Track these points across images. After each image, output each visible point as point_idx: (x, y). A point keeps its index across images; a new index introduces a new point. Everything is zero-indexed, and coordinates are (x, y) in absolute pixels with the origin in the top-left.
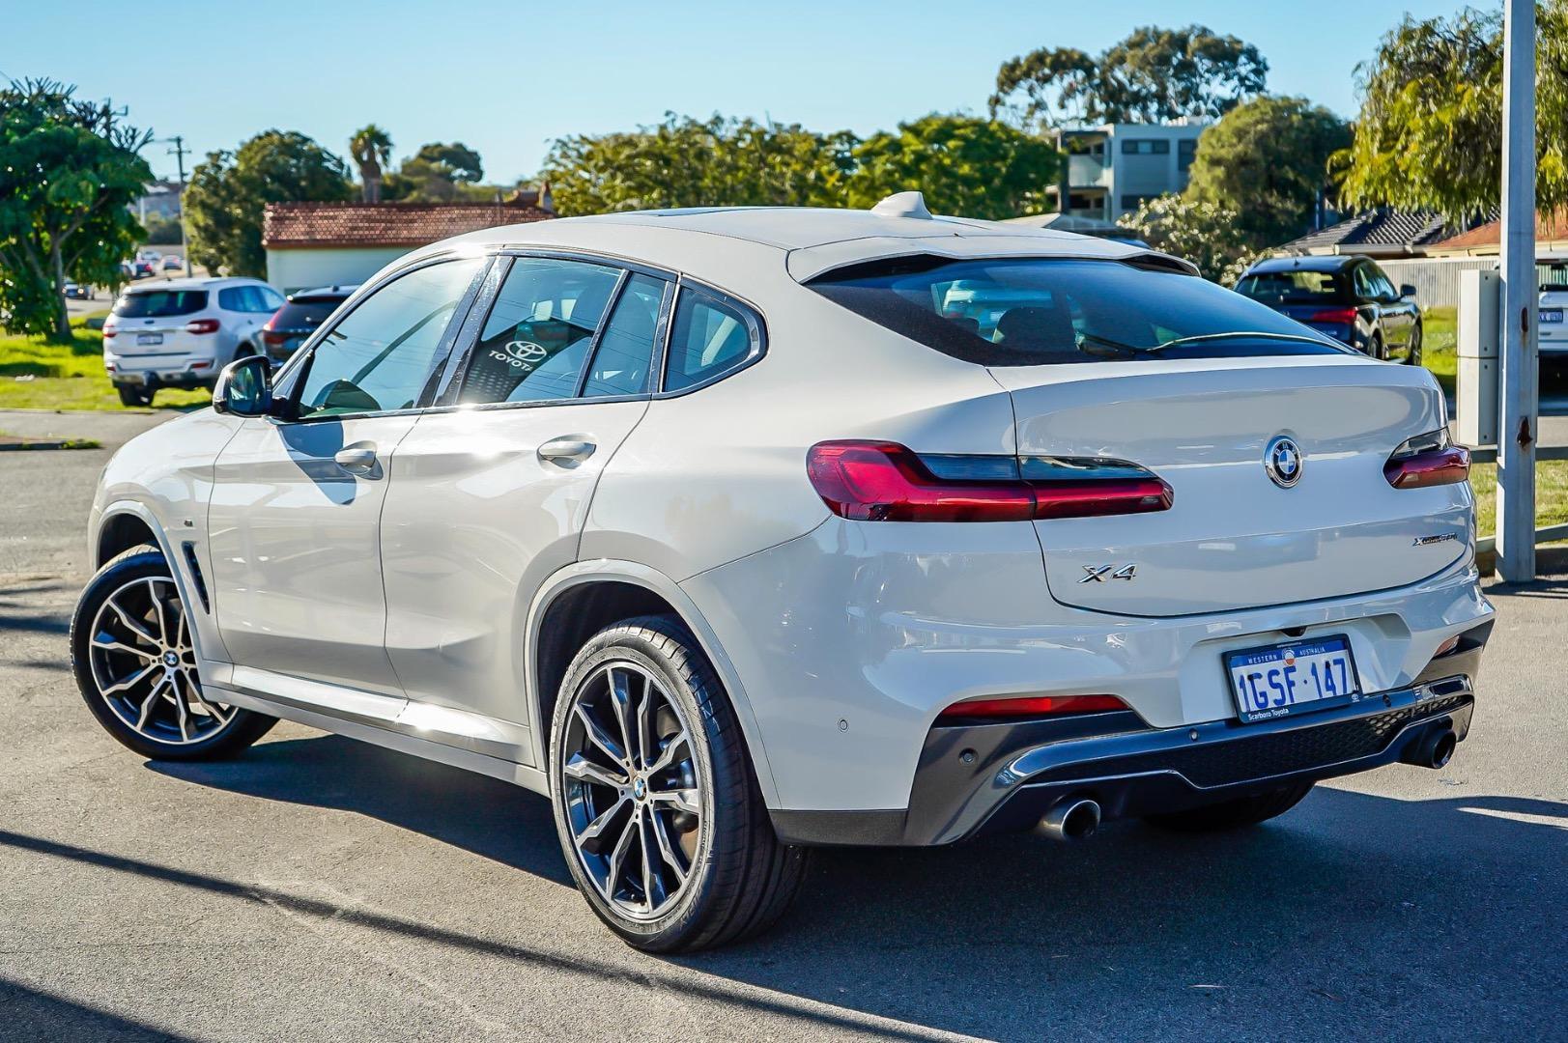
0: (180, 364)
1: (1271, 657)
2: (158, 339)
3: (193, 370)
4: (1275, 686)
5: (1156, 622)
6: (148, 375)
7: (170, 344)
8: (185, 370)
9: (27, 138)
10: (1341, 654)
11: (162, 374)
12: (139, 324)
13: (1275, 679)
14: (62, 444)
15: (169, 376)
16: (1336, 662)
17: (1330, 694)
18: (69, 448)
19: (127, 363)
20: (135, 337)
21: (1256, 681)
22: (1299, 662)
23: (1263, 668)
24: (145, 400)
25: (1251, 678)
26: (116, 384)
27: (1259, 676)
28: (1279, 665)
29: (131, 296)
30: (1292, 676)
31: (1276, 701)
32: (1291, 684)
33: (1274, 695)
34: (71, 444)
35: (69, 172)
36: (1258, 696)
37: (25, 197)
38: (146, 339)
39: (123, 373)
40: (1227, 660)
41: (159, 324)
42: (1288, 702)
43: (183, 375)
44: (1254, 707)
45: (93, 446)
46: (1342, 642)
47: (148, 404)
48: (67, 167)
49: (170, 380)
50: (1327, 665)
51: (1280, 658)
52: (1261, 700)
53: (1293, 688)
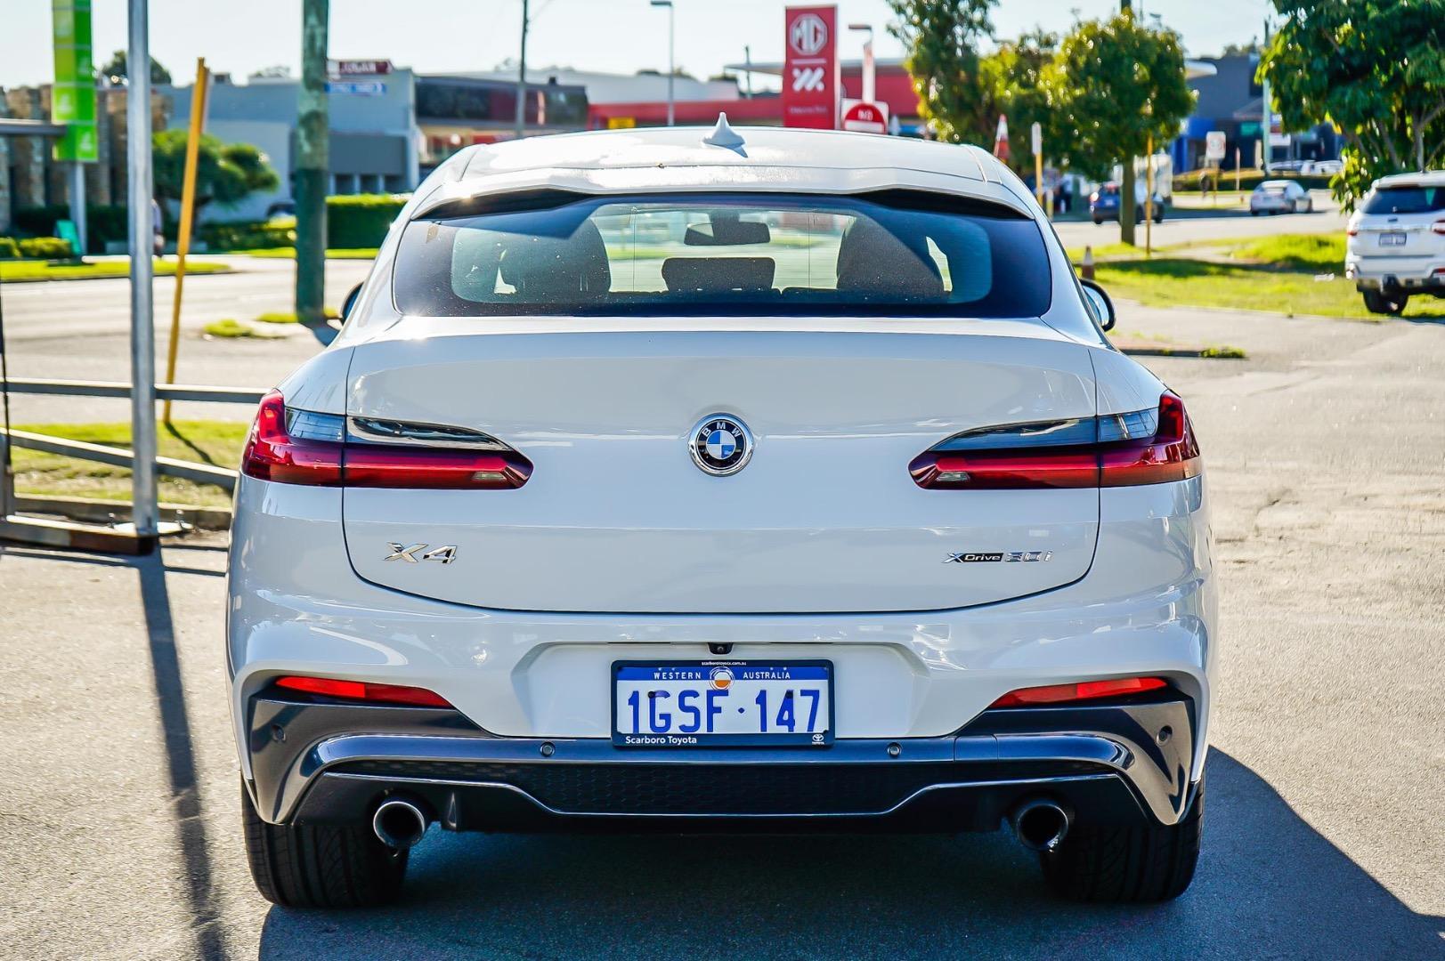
0: (1423, 268)
1: (690, 674)
2: (1401, 240)
3: (1435, 276)
4: (683, 708)
5: (487, 615)
6: (1386, 280)
7: (1413, 245)
8: (1427, 275)
9: (1387, 12)
10: (821, 685)
11: (1402, 280)
12: (1382, 222)
13: (689, 701)
14: (1203, 353)
15: (1409, 282)
16: (804, 693)
17: (784, 729)
18: (1210, 356)
19: (1369, 266)
20: (1378, 236)
21: (659, 700)
22: (736, 687)
23: (675, 687)
24: (1394, 306)
25: (652, 695)
26: (1360, 289)
27: (666, 695)
28: (703, 686)
29: (1380, 190)
30: (717, 701)
31: (682, 728)
32: (713, 710)
33: (681, 719)
34: (1212, 353)
35: (1430, 49)
36: (657, 717)
37: (1384, 78)
38: (1388, 239)
39: (1362, 277)
40: (621, 670)
41: (1406, 222)
42: (703, 730)
43: (1424, 280)
44: (645, 728)
45: (1237, 356)
46: (824, 669)
47: (1397, 313)
48: (1428, 45)
49: (1409, 286)
50: (789, 695)
51: (705, 677)
52: (660, 723)
53: (715, 716)
